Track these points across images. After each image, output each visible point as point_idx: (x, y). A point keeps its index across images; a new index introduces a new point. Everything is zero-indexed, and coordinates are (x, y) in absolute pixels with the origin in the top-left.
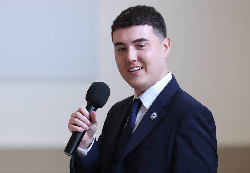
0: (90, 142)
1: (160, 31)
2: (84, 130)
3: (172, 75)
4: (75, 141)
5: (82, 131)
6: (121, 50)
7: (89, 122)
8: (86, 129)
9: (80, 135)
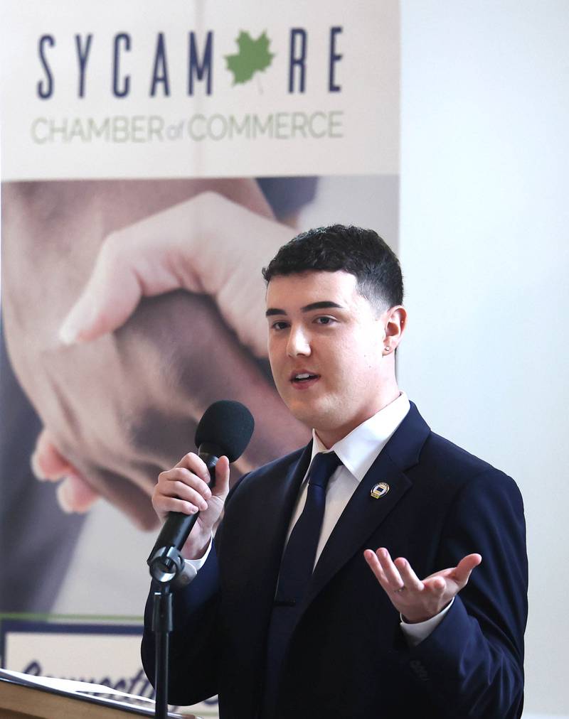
0: (202, 546)
1: (382, 291)
2: (197, 509)
3: (410, 402)
4: (177, 535)
5: (193, 510)
6: (278, 327)
7: (208, 491)
8: (202, 507)
9: (187, 521)
